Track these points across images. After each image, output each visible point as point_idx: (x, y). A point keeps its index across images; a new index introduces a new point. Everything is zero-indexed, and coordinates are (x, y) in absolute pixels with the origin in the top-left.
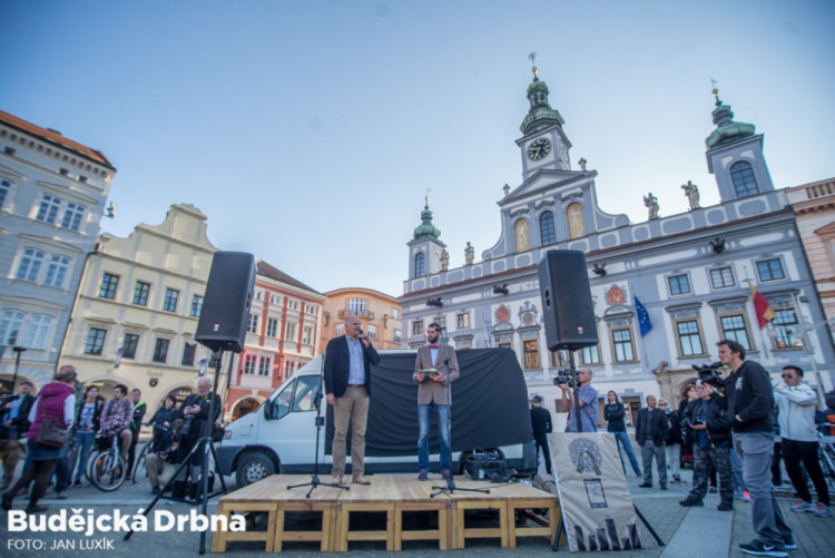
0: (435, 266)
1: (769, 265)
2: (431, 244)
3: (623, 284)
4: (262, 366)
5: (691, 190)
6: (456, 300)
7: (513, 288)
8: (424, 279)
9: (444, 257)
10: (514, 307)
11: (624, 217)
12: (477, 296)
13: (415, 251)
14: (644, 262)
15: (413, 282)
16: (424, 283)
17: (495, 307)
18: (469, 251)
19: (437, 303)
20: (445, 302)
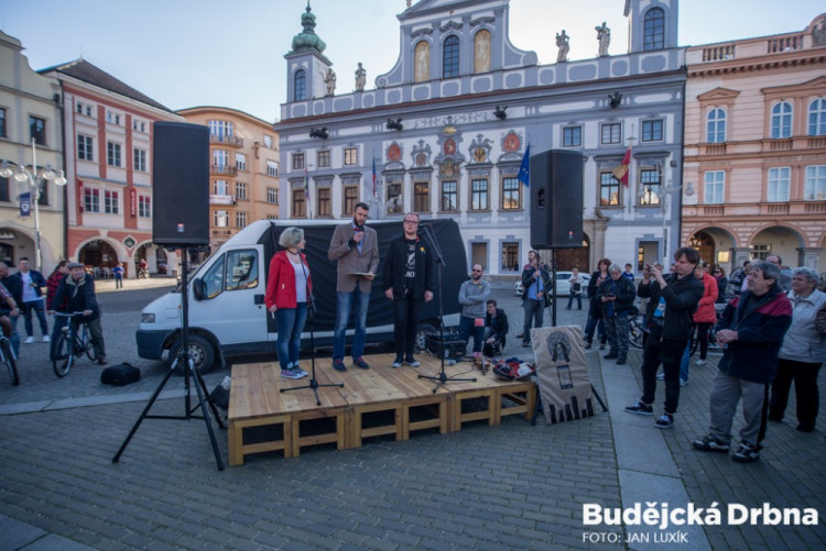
0: (319, 90)
1: (652, 126)
2: (315, 59)
3: (520, 131)
4: (107, 202)
5: (603, 32)
6: (343, 132)
7: (408, 124)
8: (305, 104)
9: (330, 79)
10: (408, 145)
11: (533, 55)
12: (367, 129)
13: (295, 66)
14: (545, 109)
15: (293, 106)
16: (306, 109)
17: (386, 144)
18: (360, 73)
19: (320, 135)
20: (331, 133)
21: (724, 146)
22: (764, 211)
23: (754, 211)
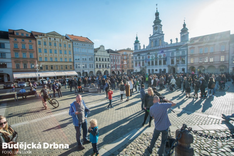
0: (139, 49)
1: (183, 52)
2: (138, 44)
3: (166, 54)
5: (177, 39)
6: (142, 54)
7: (150, 53)
9: (140, 47)
10: (151, 56)
11: (167, 43)
12: (145, 54)
13: (135, 45)
14: (169, 50)
15: (135, 51)
16: (137, 51)
17: (148, 56)
18: (144, 46)
19: (139, 55)
20: (140, 54)
21: (193, 55)
22: (199, 64)
23: (198, 64)
